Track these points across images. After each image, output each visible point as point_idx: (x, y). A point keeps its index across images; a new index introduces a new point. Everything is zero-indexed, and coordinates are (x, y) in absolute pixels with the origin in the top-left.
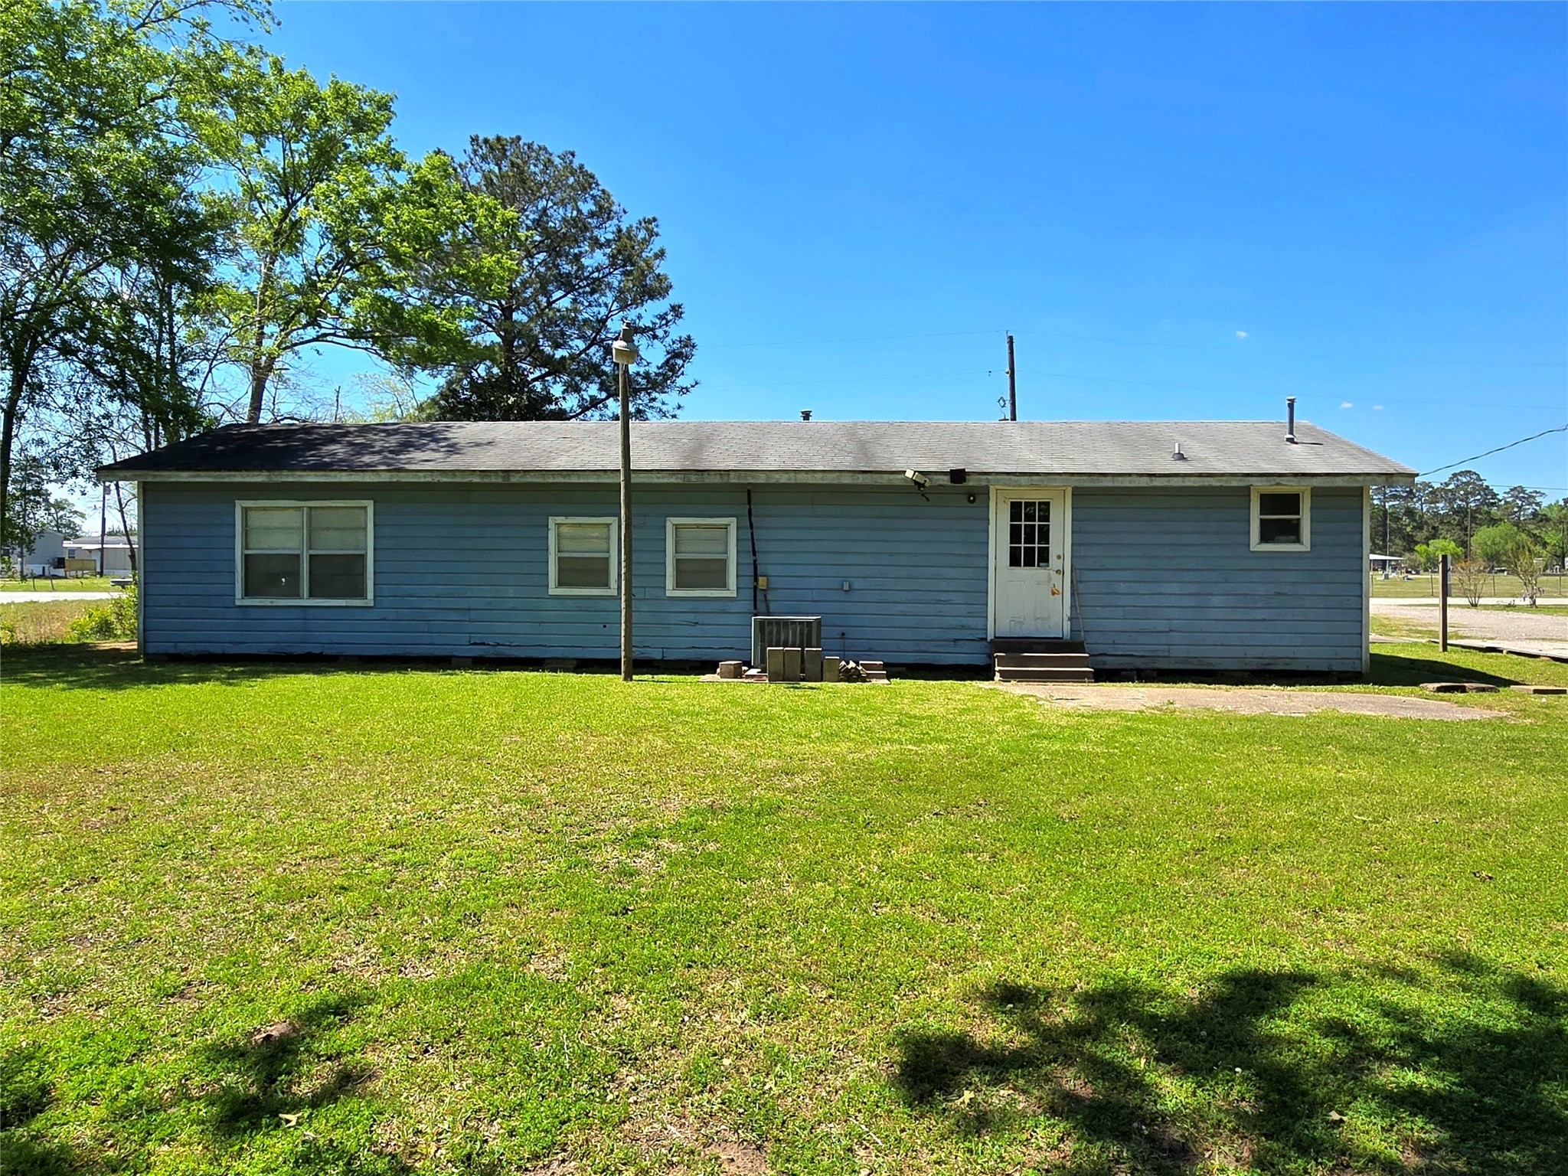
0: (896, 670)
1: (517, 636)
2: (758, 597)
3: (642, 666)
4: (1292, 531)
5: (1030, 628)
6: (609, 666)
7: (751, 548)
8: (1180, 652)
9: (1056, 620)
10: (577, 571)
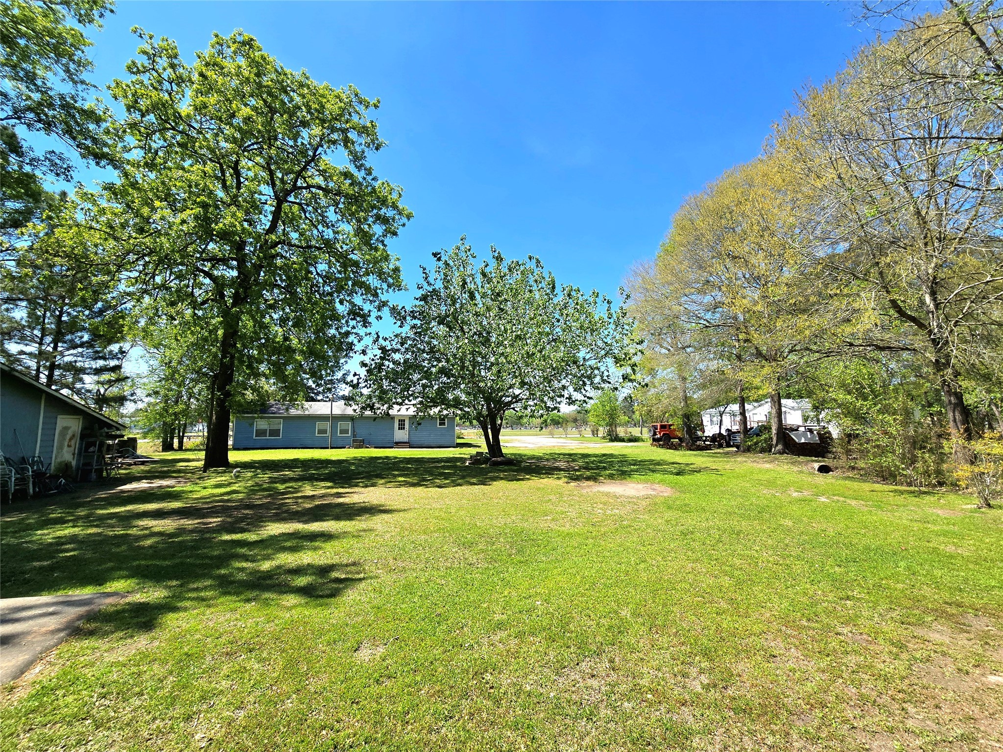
0: (375, 448)
1: (309, 443)
2: (354, 436)
3: (332, 448)
4: (444, 424)
5: (401, 440)
6: (328, 448)
7: (353, 427)
8: (426, 444)
9: (406, 439)
10: (320, 432)
